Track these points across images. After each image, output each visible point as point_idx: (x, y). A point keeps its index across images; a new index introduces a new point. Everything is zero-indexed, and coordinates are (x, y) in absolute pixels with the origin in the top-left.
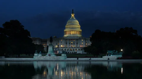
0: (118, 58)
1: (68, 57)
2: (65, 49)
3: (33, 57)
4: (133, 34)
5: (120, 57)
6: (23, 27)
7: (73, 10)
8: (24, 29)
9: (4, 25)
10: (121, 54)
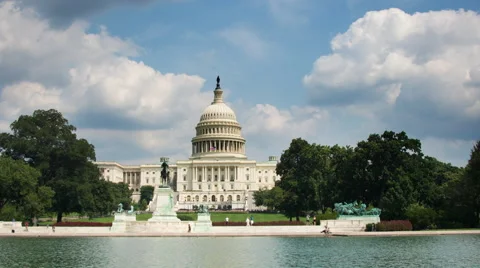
0: (369, 228)
1: (214, 224)
2: (194, 196)
3: (110, 225)
4: (408, 151)
5: (376, 223)
6: (73, 132)
7: (218, 80)
8: (74, 136)
9: (15, 126)
10: (376, 214)
